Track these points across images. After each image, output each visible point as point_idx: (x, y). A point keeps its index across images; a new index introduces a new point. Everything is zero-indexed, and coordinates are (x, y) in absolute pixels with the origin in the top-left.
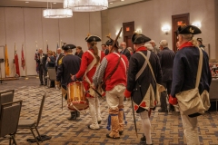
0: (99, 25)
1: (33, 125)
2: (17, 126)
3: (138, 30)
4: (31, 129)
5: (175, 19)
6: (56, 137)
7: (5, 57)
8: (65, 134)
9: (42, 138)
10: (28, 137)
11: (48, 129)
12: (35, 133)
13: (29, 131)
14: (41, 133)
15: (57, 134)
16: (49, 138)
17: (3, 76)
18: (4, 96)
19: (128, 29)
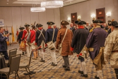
0: (59, 15)
1: (27, 66)
2: (19, 67)
3: (79, 17)
4: (26, 68)
5: (98, 11)
6: (38, 72)
7: (12, 32)
8: (43, 71)
9: (31, 73)
10: (24, 72)
11: (34, 68)
12: (28, 70)
13: (25, 69)
14: (31, 70)
15: (39, 71)
16: (35, 73)
17: (11, 42)
18: (12, 52)
19: (74, 17)
